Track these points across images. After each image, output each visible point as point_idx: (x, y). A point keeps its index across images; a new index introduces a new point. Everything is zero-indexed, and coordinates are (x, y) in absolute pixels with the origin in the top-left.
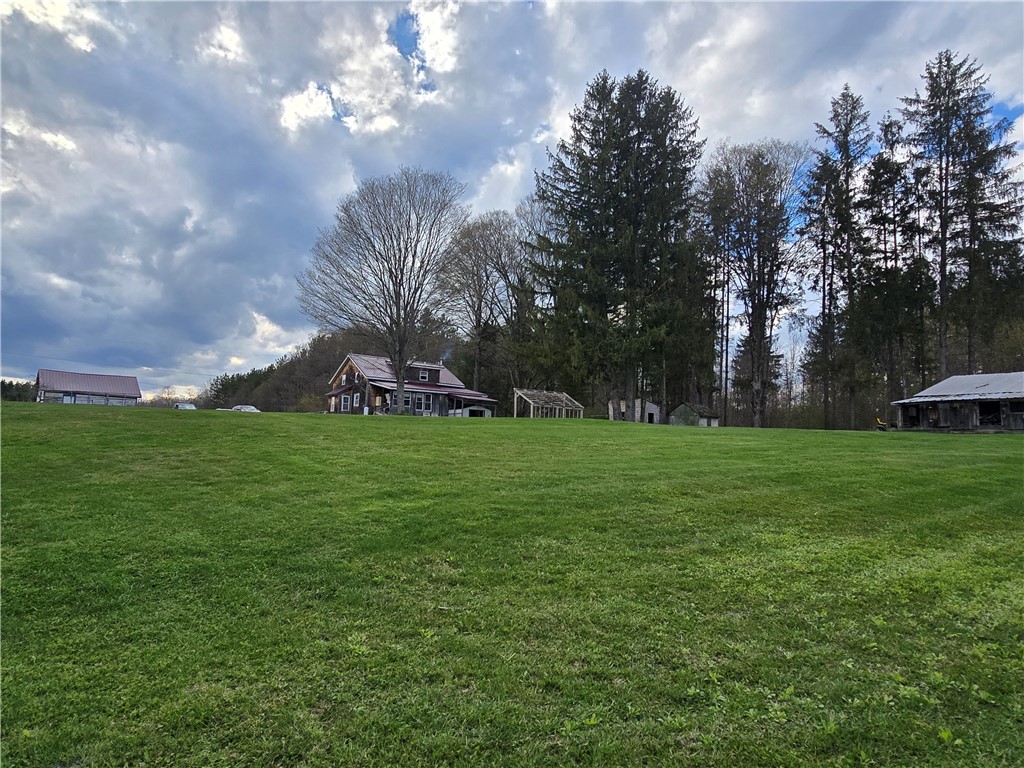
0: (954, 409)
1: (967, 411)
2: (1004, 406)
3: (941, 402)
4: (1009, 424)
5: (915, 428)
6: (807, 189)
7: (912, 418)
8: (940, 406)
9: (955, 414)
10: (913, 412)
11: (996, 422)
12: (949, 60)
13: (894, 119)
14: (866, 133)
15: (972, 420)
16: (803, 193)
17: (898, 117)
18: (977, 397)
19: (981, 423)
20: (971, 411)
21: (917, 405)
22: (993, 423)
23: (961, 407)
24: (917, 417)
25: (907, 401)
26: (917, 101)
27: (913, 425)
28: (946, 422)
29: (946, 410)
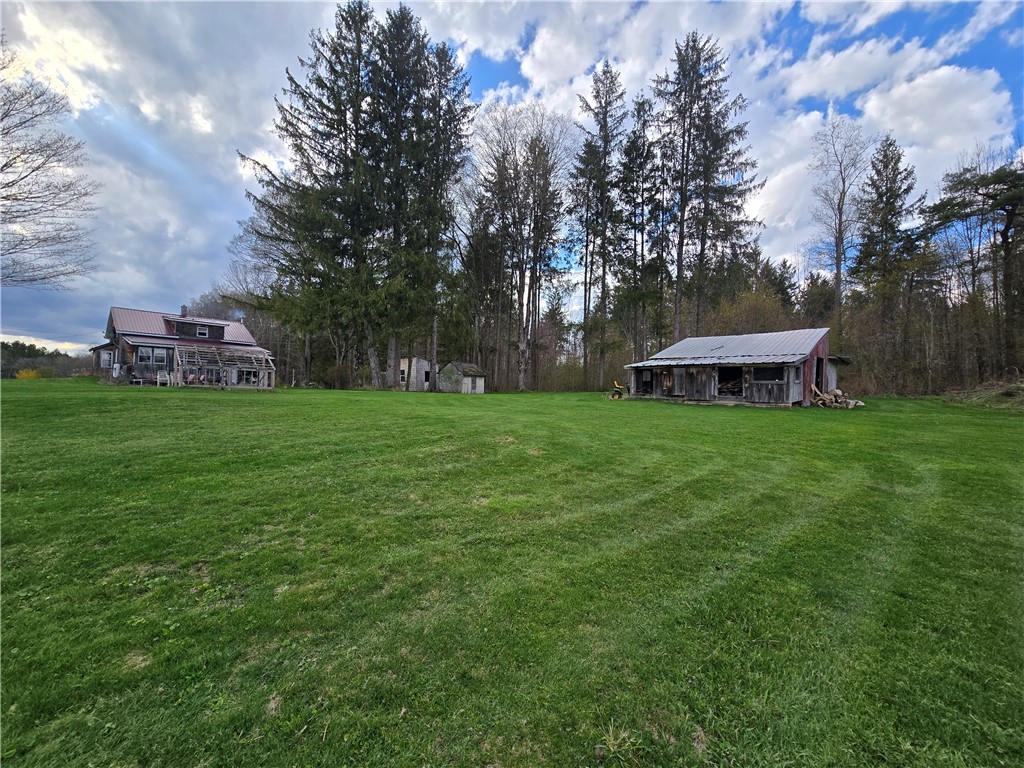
0: (690, 376)
1: (704, 377)
2: (747, 373)
3: (677, 366)
4: (752, 396)
5: (647, 397)
6: (574, 171)
7: (646, 383)
8: (676, 370)
9: (691, 382)
10: (647, 377)
11: (736, 392)
12: (694, 41)
13: (646, 97)
14: (623, 111)
15: (710, 390)
16: (572, 175)
17: (649, 95)
18: (715, 361)
19: (720, 392)
20: (710, 377)
21: (650, 369)
22: (733, 393)
23: (698, 372)
24: (650, 382)
25: (640, 364)
26: (667, 81)
27: (646, 392)
28: (681, 390)
29: (681, 376)
